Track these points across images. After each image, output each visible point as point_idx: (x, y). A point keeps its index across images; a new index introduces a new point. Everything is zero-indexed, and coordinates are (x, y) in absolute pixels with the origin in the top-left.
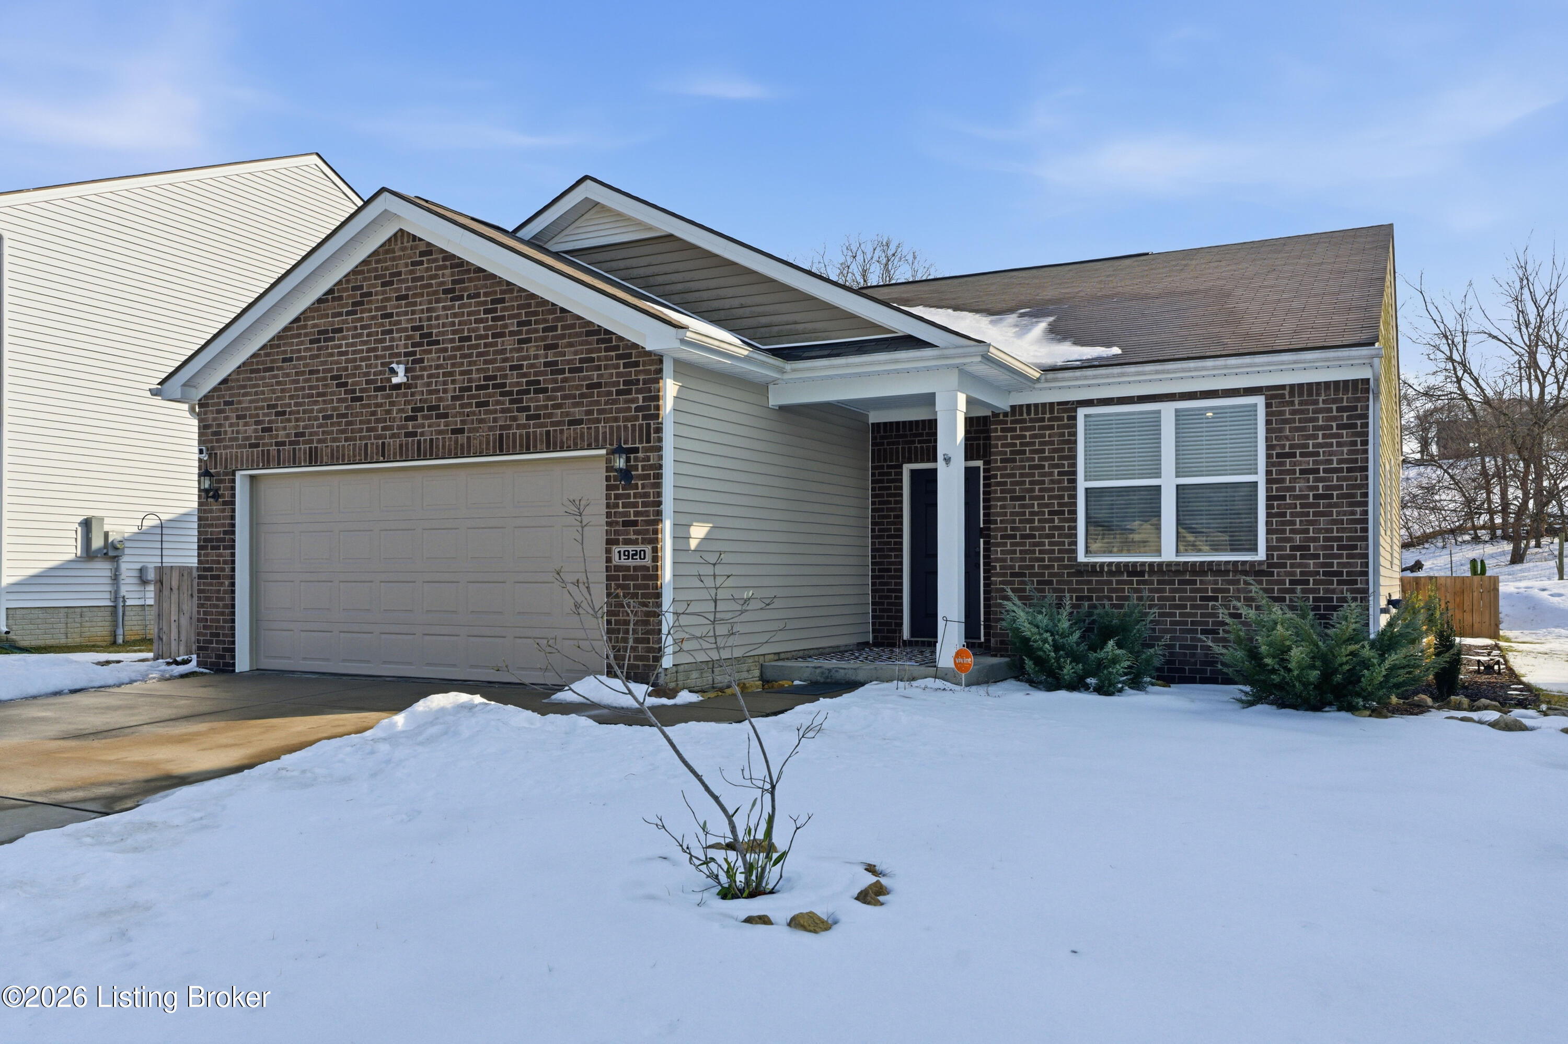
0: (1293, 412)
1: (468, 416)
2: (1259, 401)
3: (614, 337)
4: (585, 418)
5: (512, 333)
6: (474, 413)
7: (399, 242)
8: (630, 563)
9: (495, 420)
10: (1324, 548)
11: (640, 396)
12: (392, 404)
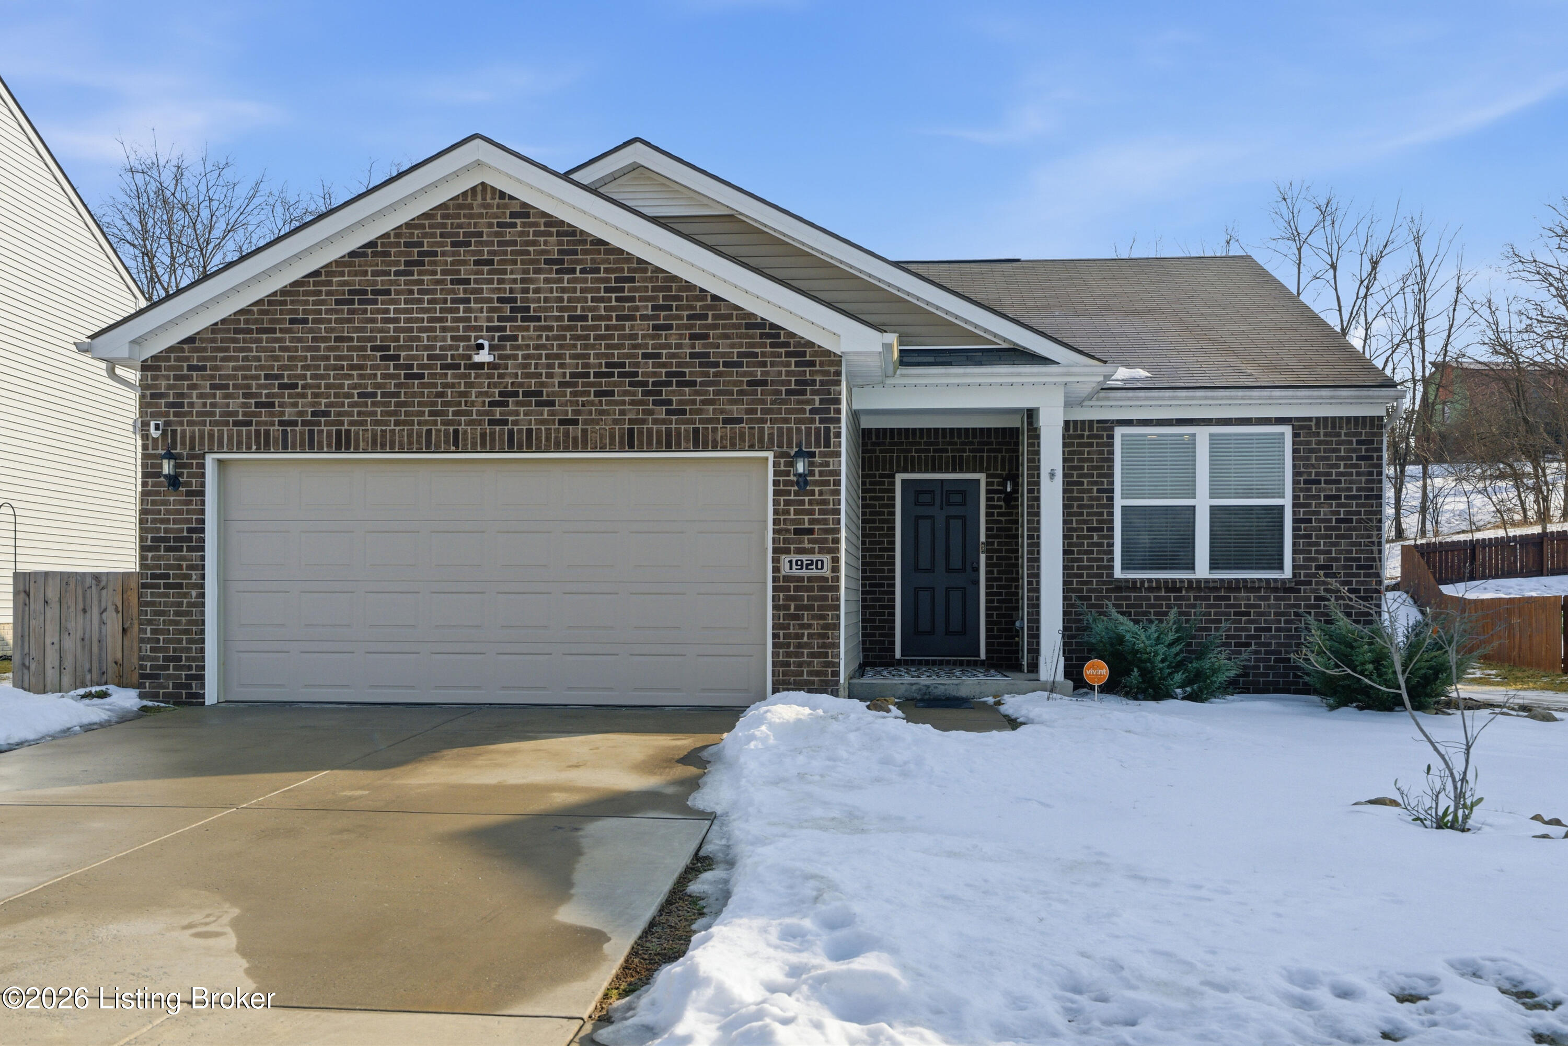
0: (1319, 443)
1: (583, 405)
2: (1287, 430)
3: (782, 332)
4: (745, 417)
5: (643, 318)
6: (592, 403)
7: (479, 197)
8: (804, 573)
9: (622, 412)
10: (1345, 567)
11: (817, 398)
12: (470, 385)
